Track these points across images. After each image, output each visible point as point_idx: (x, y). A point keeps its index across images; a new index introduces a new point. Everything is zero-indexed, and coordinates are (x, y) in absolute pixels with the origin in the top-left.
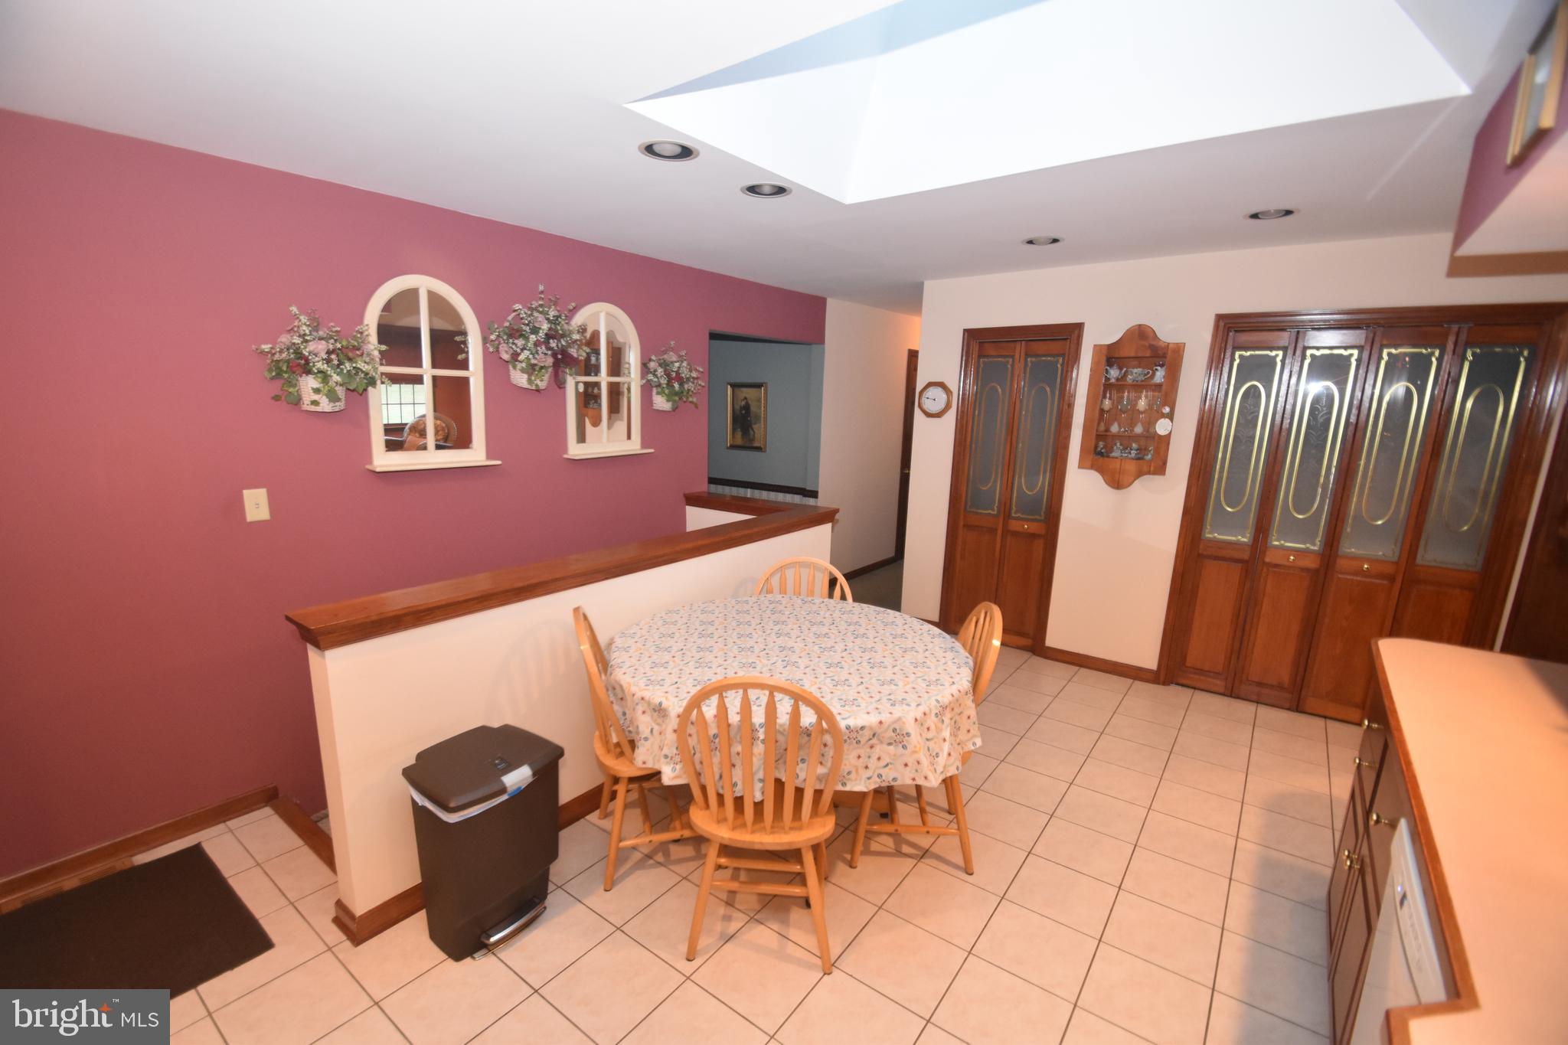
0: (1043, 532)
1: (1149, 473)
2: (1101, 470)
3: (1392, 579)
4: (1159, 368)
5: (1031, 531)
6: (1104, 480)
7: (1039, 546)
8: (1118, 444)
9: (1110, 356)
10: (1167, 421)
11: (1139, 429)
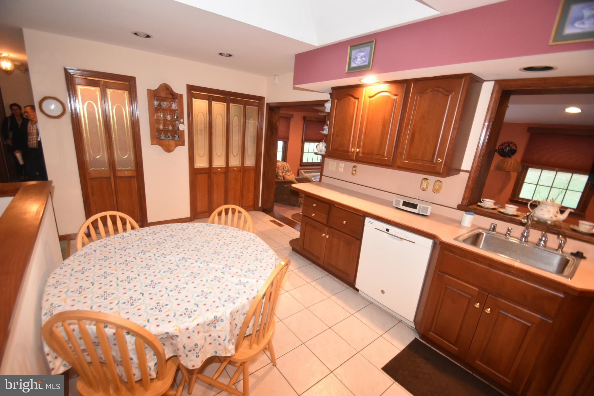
0: (135, 175)
1: (179, 145)
2: (162, 145)
3: (240, 171)
4: (174, 103)
5: (129, 175)
6: (163, 149)
7: (135, 182)
8: (163, 134)
9: (153, 95)
10: (182, 125)
11: (170, 128)
